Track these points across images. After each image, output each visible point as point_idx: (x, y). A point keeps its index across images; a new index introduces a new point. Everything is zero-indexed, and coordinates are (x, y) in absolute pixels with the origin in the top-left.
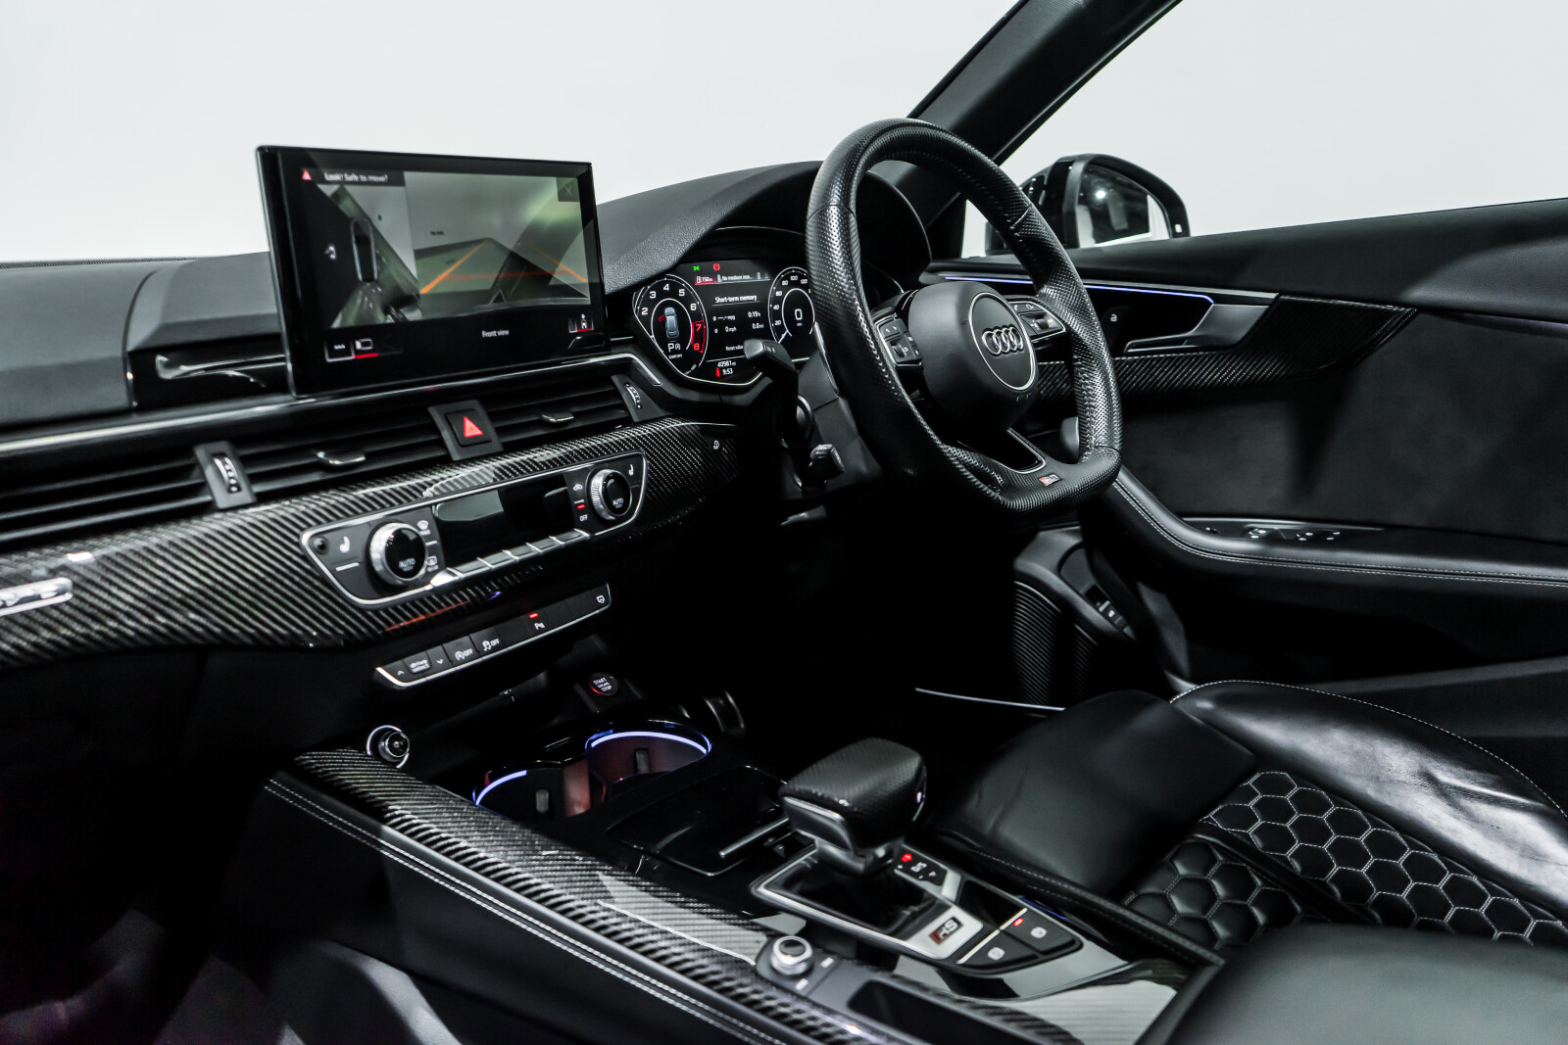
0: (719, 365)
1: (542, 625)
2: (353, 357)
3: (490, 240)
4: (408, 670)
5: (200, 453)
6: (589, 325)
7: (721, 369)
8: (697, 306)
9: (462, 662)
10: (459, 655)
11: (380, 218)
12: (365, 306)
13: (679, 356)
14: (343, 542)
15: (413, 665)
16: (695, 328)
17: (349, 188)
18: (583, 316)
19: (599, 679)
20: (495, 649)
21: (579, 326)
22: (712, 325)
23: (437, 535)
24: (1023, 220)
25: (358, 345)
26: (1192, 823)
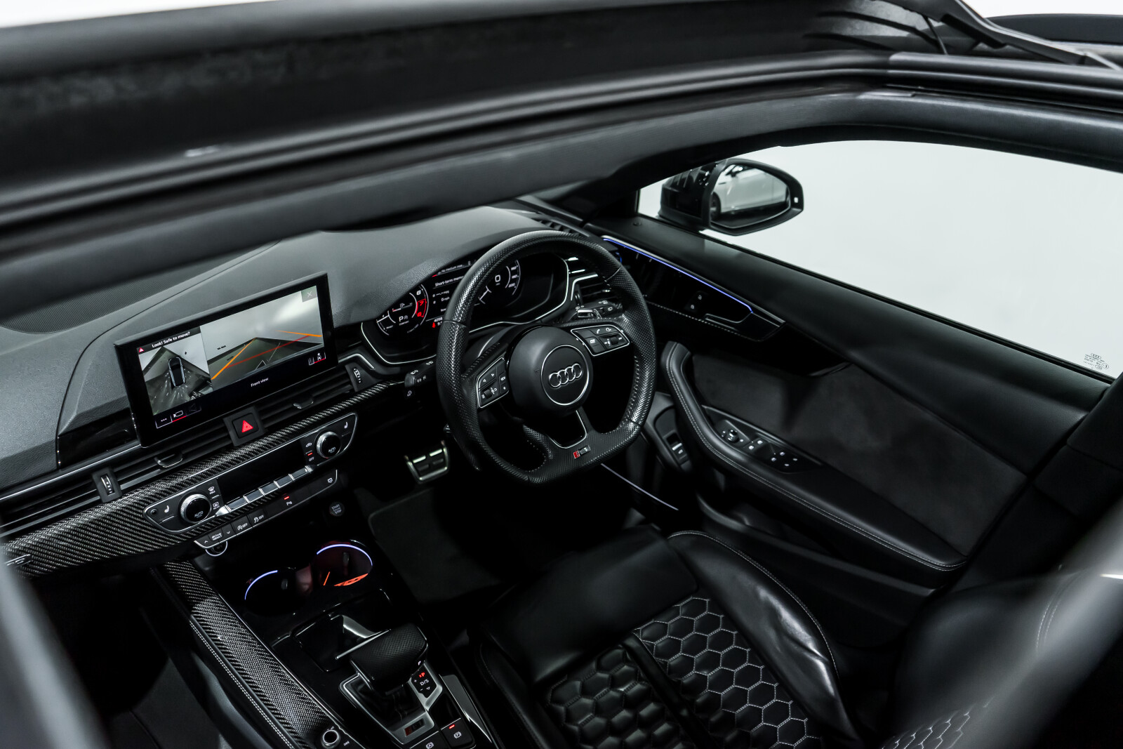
0: (435, 321)
1: (291, 503)
2: (172, 422)
3: (257, 338)
4: (211, 540)
5: (95, 477)
6: (323, 357)
7: (436, 323)
8: (422, 292)
9: (241, 530)
10: (240, 527)
11: (186, 353)
12: (178, 397)
13: (407, 322)
14: (166, 508)
15: (213, 537)
16: (419, 304)
17: (165, 346)
18: (319, 354)
19: (335, 505)
20: (260, 521)
21: (316, 359)
22: (431, 299)
23: (220, 492)
24: (617, 274)
25: (175, 416)
26: (628, 632)
